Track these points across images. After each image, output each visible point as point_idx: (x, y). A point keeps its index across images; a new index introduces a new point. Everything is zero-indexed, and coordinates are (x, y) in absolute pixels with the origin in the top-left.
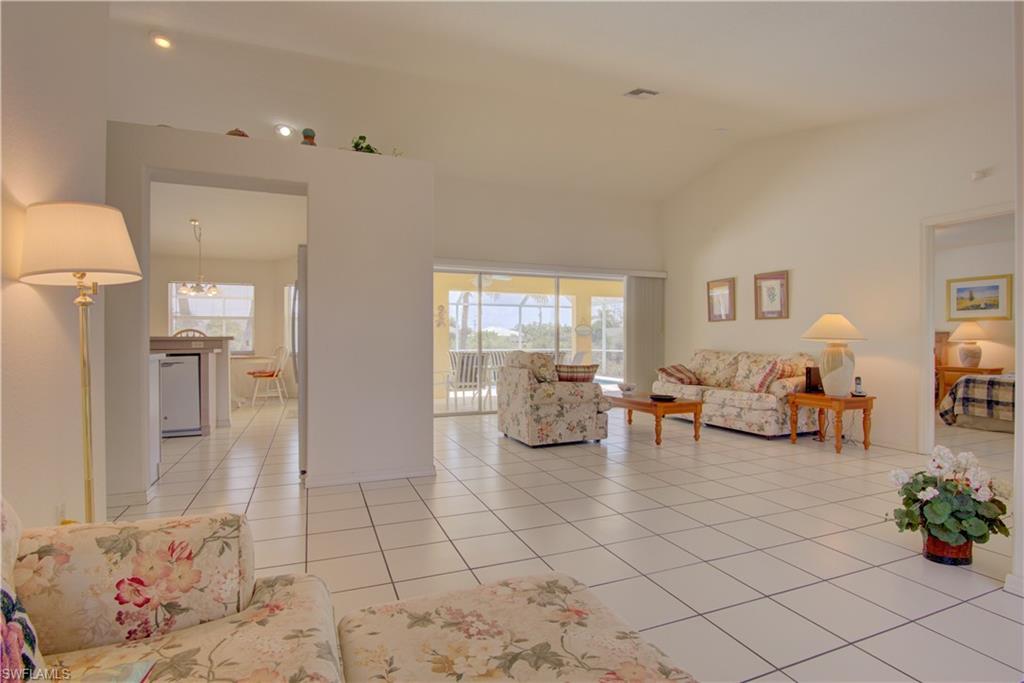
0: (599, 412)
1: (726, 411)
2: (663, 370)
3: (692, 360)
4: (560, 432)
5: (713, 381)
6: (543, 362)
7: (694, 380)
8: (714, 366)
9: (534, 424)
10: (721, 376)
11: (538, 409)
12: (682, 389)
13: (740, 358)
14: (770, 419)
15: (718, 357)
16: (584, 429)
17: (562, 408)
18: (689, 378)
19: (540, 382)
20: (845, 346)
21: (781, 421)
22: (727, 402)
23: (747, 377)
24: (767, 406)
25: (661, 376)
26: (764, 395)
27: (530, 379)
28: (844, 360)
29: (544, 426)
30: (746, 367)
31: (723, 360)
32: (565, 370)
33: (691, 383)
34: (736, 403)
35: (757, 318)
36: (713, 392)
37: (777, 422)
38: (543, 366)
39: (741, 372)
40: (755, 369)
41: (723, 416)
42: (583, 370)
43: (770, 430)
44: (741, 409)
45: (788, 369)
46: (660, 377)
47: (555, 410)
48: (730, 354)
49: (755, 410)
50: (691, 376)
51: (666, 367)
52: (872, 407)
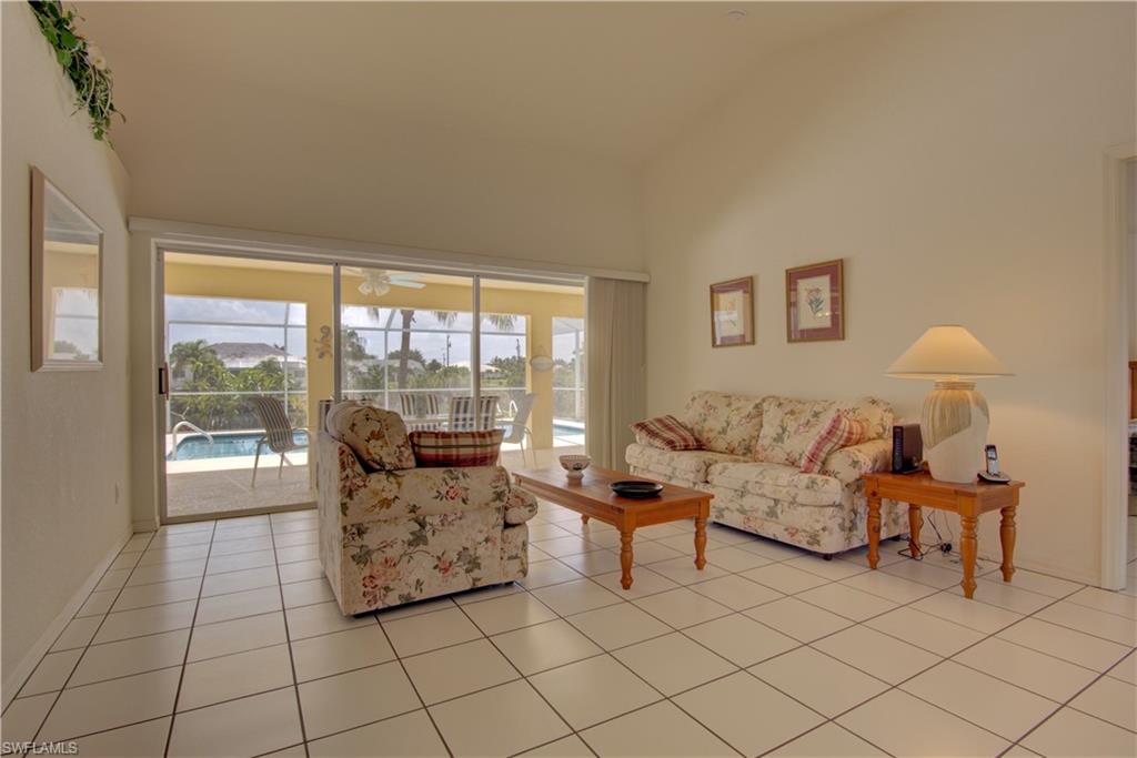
0: (507, 526)
1: (748, 502)
2: (642, 426)
3: (688, 407)
4: (420, 574)
5: (721, 444)
6: (376, 427)
7: (692, 442)
8: (723, 419)
9: (353, 566)
10: (736, 435)
11: (361, 532)
12: (672, 459)
13: (765, 406)
14: (829, 524)
15: (729, 405)
16: (474, 564)
17: (422, 525)
18: (685, 440)
19: (369, 469)
20: (970, 386)
21: (847, 524)
22: (749, 487)
23: (779, 439)
24: (827, 499)
25: (640, 436)
26: (820, 478)
27: (343, 466)
28: (974, 415)
29: (378, 569)
30: (778, 422)
31: (738, 409)
32: (432, 441)
33: (686, 448)
34: (767, 490)
35: (790, 340)
36: (725, 468)
37: (842, 527)
38: (376, 436)
39: (769, 431)
40: (791, 426)
41: (742, 511)
42: (469, 441)
43: (831, 544)
44: (776, 501)
45: (856, 428)
46: (637, 437)
47: (404, 530)
48: (747, 399)
49: (803, 505)
50: (687, 434)
51: (646, 421)
52: (1017, 503)
